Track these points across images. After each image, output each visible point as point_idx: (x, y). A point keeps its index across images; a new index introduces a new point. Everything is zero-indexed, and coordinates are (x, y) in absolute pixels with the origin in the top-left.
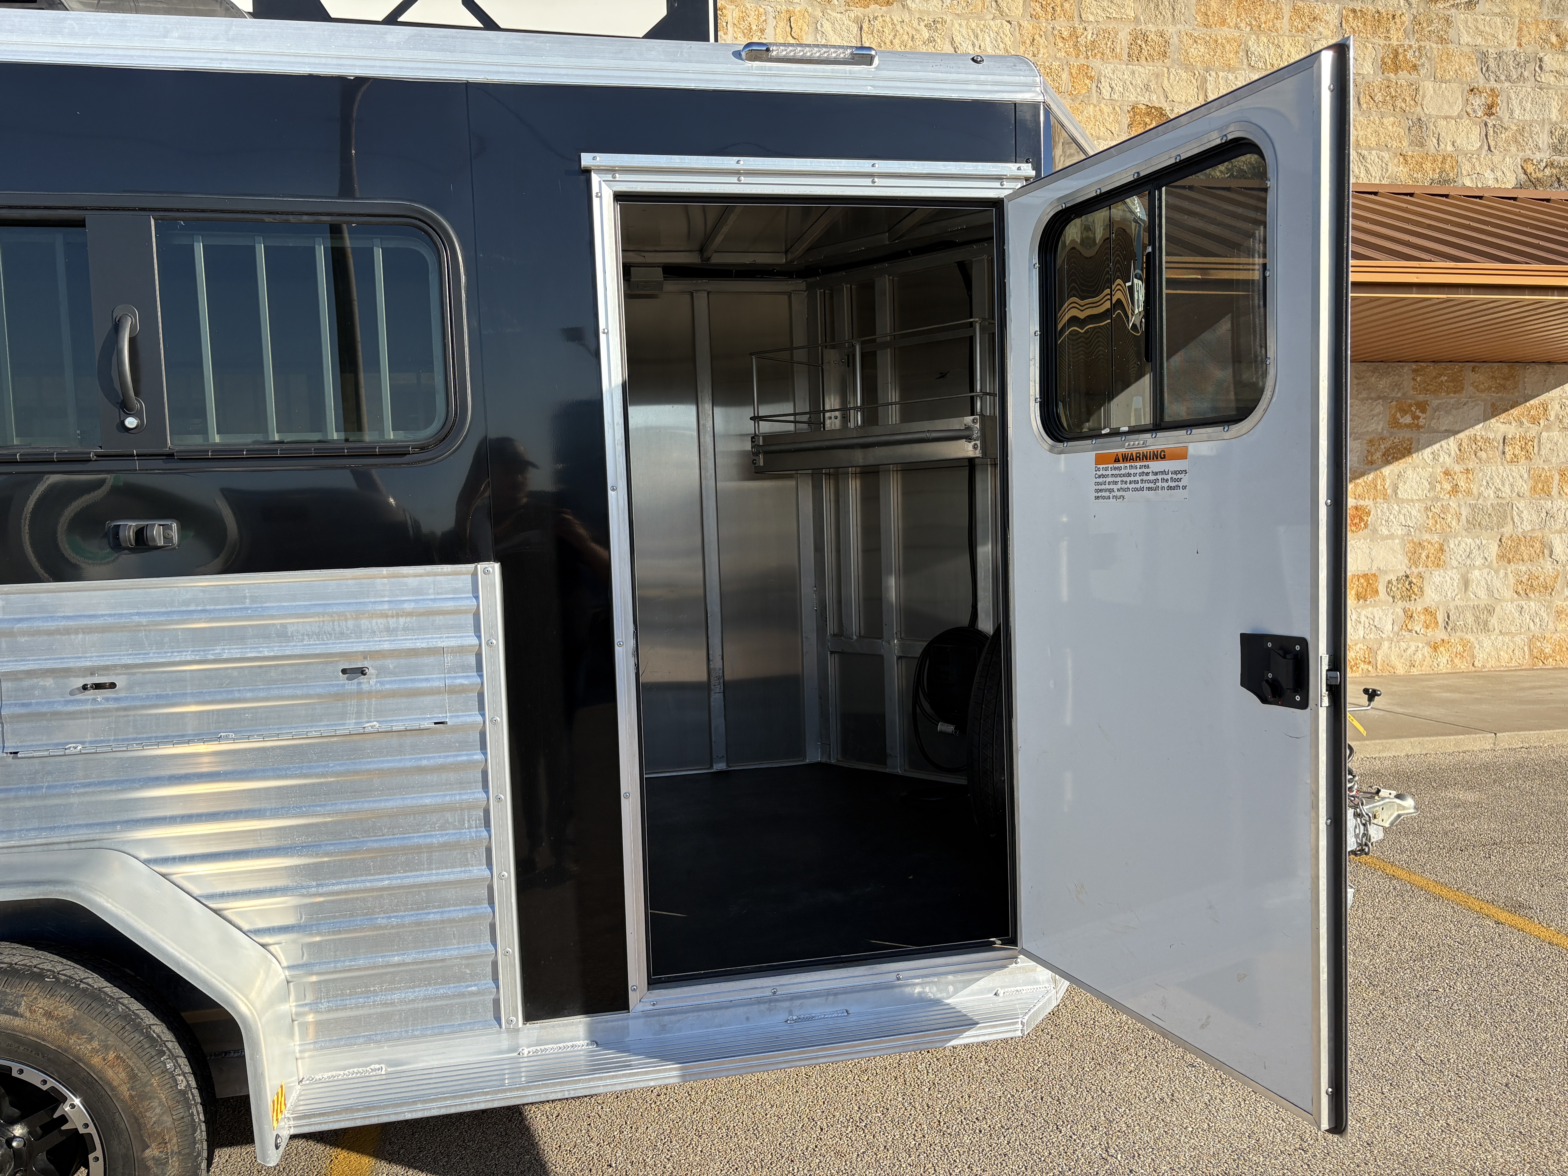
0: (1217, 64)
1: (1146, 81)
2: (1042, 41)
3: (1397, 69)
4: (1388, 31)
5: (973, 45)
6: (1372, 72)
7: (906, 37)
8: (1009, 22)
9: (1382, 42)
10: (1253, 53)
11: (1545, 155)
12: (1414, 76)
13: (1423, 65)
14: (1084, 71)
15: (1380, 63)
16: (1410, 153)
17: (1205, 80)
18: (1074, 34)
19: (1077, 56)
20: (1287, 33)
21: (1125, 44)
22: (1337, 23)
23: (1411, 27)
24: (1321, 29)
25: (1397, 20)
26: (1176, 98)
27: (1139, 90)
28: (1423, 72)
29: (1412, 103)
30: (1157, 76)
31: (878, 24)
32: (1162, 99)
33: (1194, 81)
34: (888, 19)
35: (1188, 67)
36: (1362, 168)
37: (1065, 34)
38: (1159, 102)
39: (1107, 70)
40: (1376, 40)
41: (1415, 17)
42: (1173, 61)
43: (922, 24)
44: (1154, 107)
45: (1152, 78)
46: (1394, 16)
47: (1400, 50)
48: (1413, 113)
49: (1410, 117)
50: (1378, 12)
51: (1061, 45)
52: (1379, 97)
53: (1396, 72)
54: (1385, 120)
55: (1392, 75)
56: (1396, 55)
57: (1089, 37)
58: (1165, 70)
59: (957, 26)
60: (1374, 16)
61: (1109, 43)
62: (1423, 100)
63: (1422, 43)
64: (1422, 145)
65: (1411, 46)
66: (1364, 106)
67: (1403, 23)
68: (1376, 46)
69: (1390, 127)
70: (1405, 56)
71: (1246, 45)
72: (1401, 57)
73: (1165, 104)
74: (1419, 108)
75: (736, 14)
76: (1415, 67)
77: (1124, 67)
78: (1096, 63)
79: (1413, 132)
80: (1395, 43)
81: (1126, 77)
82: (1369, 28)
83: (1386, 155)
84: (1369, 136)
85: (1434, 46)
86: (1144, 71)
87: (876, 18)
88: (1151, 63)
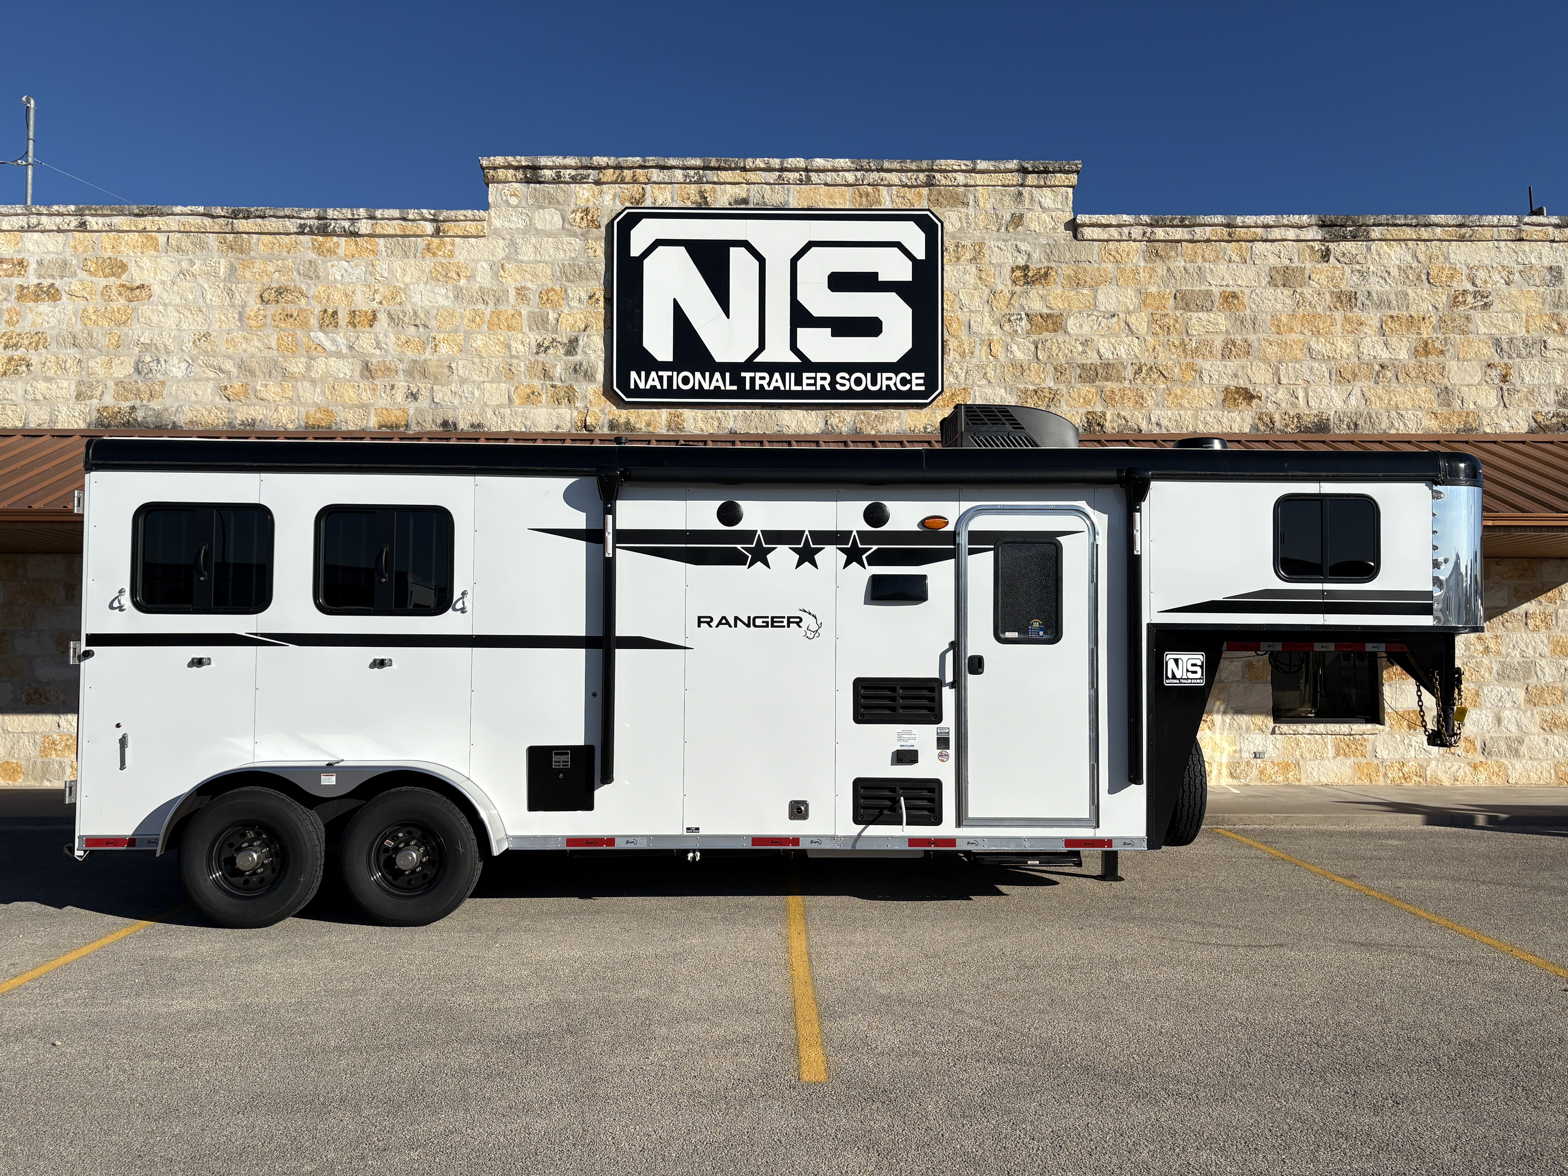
0: (1287, 358)
1: (1235, 372)
2: (1160, 349)
3: (1427, 353)
4: (1419, 329)
5: (1113, 354)
6: (1407, 357)
7: (1067, 351)
8: (1137, 338)
9: (1415, 336)
10: (1313, 350)
11: (1552, 409)
12: (1441, 358)
13: (1448, 350)
14: (1191, 367)
15: (1413, 351)
16: (1439, 411)
17: (1278, 369)
18: (1183, 343)
19: (1186, 357)
20: (1340, 335)
21: (1219, 348)
22: (1378, 325)
23: (1437, 325)
24: (1366, 330)
25: (1426, 321)
26: (1257, 381)
27: (1230, 377)
28: (1448, 355)
29: (1440, 377)
30: (1243, 367)
31: (1048, 344)
32: (1247, 382)
33: (1270, 370)
34: (1055, 341)
35: (1265, 360)
36: (1401, 423)
37: (1177, 343)
38: (1245, 384)
39: (1207, 365)
40: (1410, 335)
41: (1441, 318)
42: (1255, 357)
43: (1078, 343)
44: (1241, 388)
45: (1240, 369)
46: (1424, 319)
47: (1430, 341)
48: (1441, 384)
49: (1438, 386)
50: (1411, 316)
51: (1174, 350)
52: (1413, 374)
53: (1427, 356)
54: (1419, 390)
55: (1424, 359)
56: (1426, 344)
57: (1194, 345)
58: (1249, 363)
59: (1102, 342)
60: (1408, 319)
61: (1208, 348)
62: (1449, 374)
63: (1447, 335)
64: (1449, 405)
65: (1438, 338)
66: (1402, 381)
67: (1431, 323)
68: (1410, 340)
69: (1423, 394)
70: (1433, 345)
71: (1309, 344)
72: (1430, 346)
73: (1250, 386)
74: (1446, 380)
75: (956, 343)
76: (1442, 352)
77: (1219, 363)
78: (1199, 362)
79: (1441, 397)
80: (1425, 336)
81: (1220, 369)
82: (1404, 327)
83: (1419, 413)
84: (1406, 401)
85: (1457, 336)
86: (1233, 365)
87: (1047, 341)
88: (1239, 360)
